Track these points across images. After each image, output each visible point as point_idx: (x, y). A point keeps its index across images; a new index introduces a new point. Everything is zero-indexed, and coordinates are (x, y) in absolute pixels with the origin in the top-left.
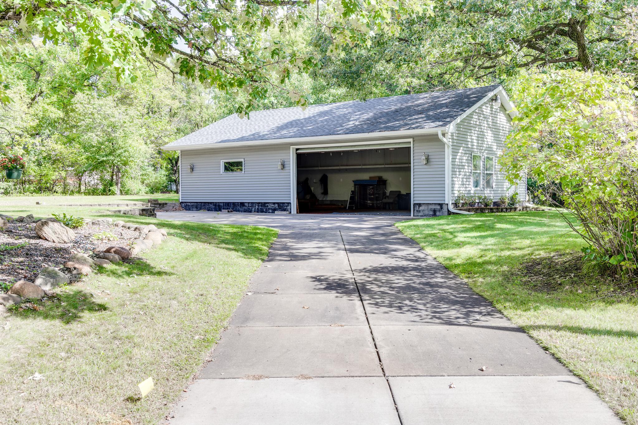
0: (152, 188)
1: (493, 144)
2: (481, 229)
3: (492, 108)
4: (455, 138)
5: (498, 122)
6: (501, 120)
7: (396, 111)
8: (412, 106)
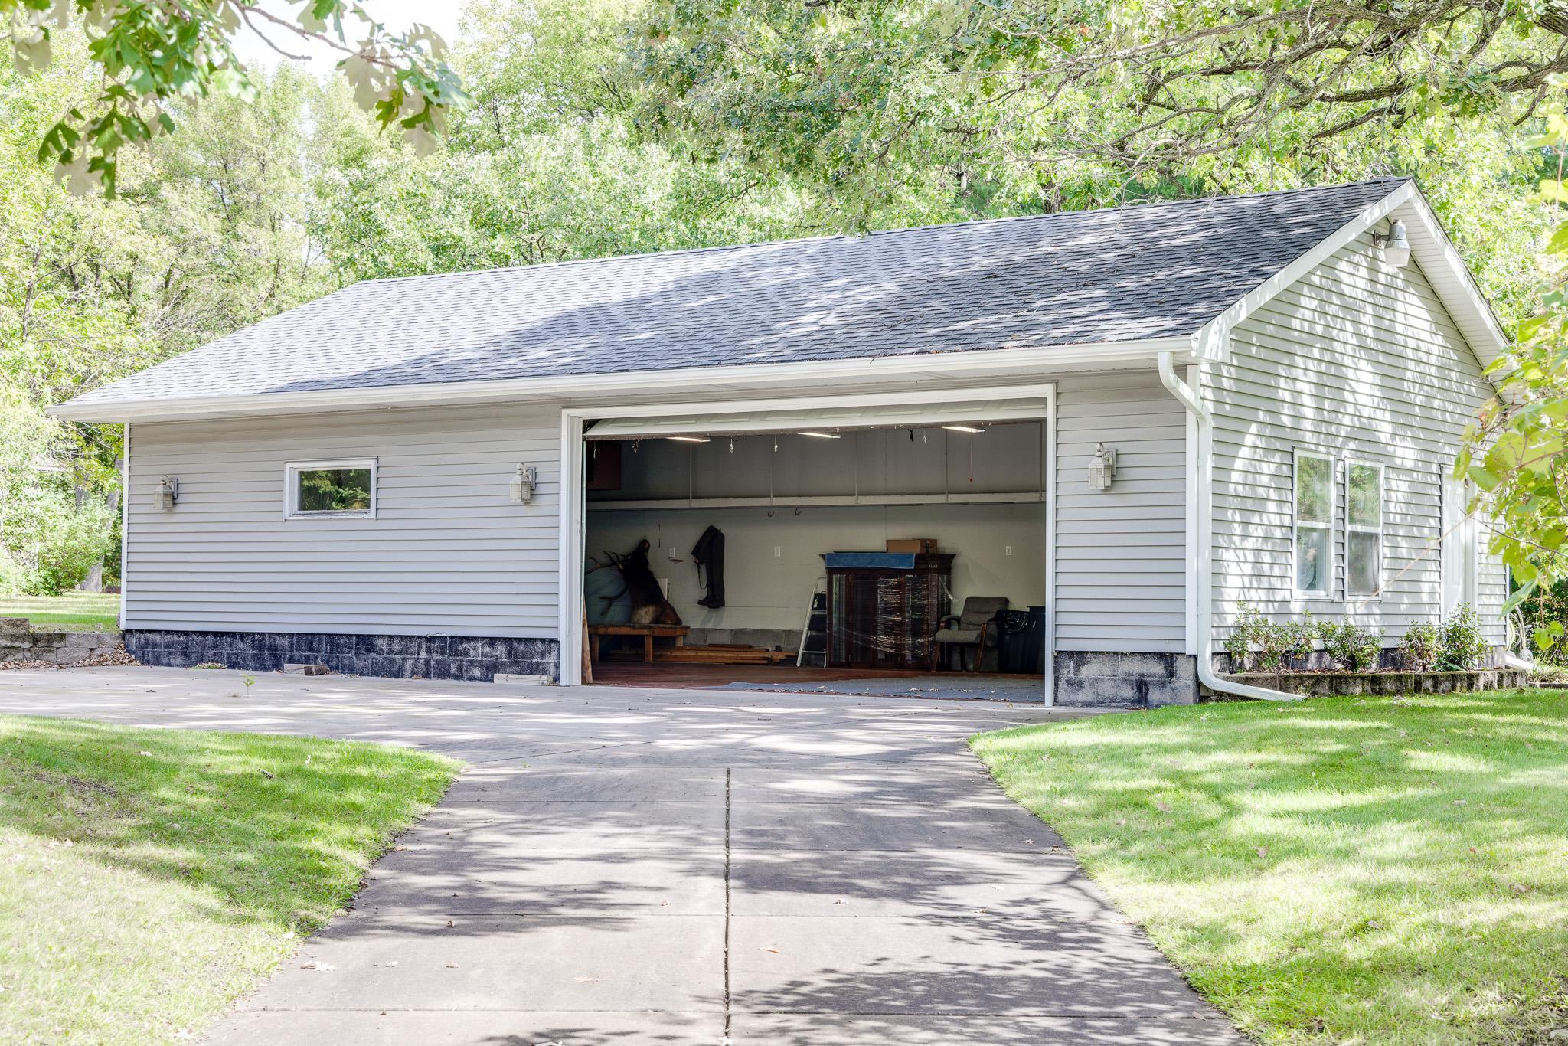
0: (55, 574)
1: (1379, 414)
2: (1345, 775)
3: (1374, 270)
4: (1226, 383)
5: (1399, 328)
6: (1412, 321)
7: (991, 275)
8: (1054, 255)
